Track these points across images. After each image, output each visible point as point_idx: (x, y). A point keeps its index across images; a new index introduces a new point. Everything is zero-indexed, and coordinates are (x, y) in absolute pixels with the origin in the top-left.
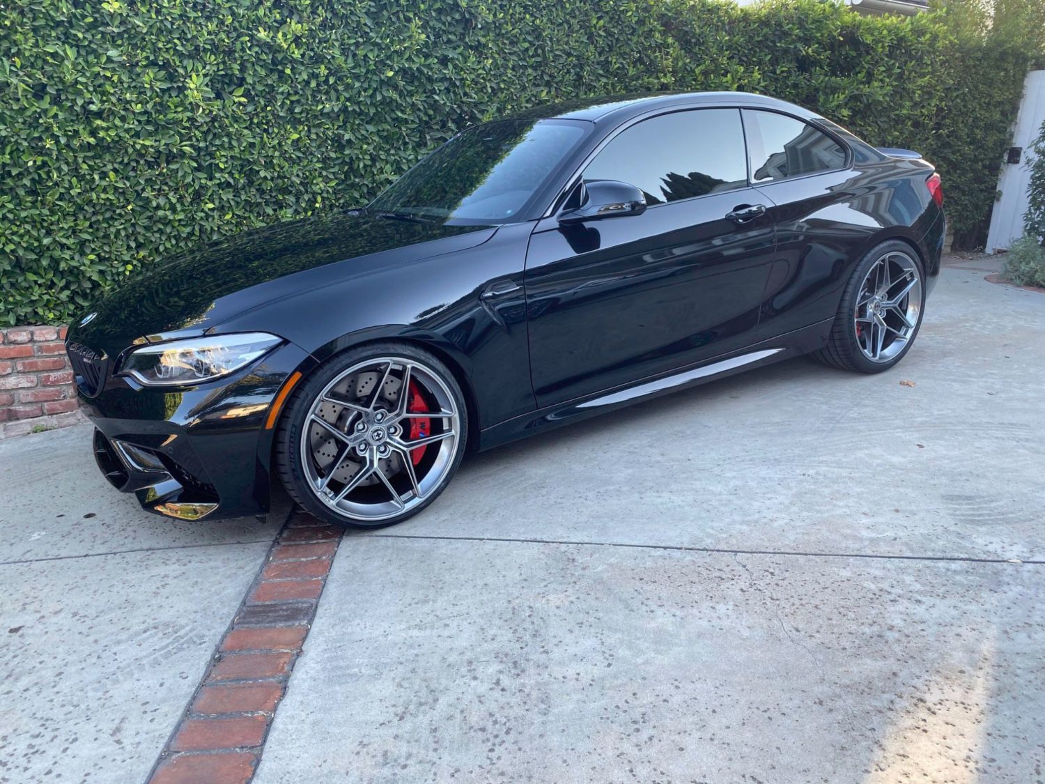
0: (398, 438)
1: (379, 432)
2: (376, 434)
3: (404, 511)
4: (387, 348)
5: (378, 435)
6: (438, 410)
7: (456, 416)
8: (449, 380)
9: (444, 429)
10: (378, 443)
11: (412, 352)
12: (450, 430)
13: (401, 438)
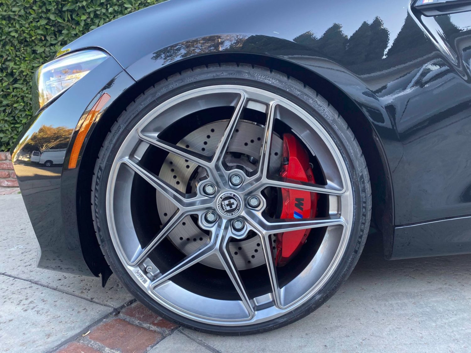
0: (259, 214)
1: (232, 201)
2: (227, 202)
3: (253, 321)
4: (239, 72)
5: (230, 205)
6: (320, 180)
7: (348, 194)
8: (342, 135)
9: (331, 212)
10: (230, 216)
11: (280, 81)
12: (338, 215)
13: (263, 214)
